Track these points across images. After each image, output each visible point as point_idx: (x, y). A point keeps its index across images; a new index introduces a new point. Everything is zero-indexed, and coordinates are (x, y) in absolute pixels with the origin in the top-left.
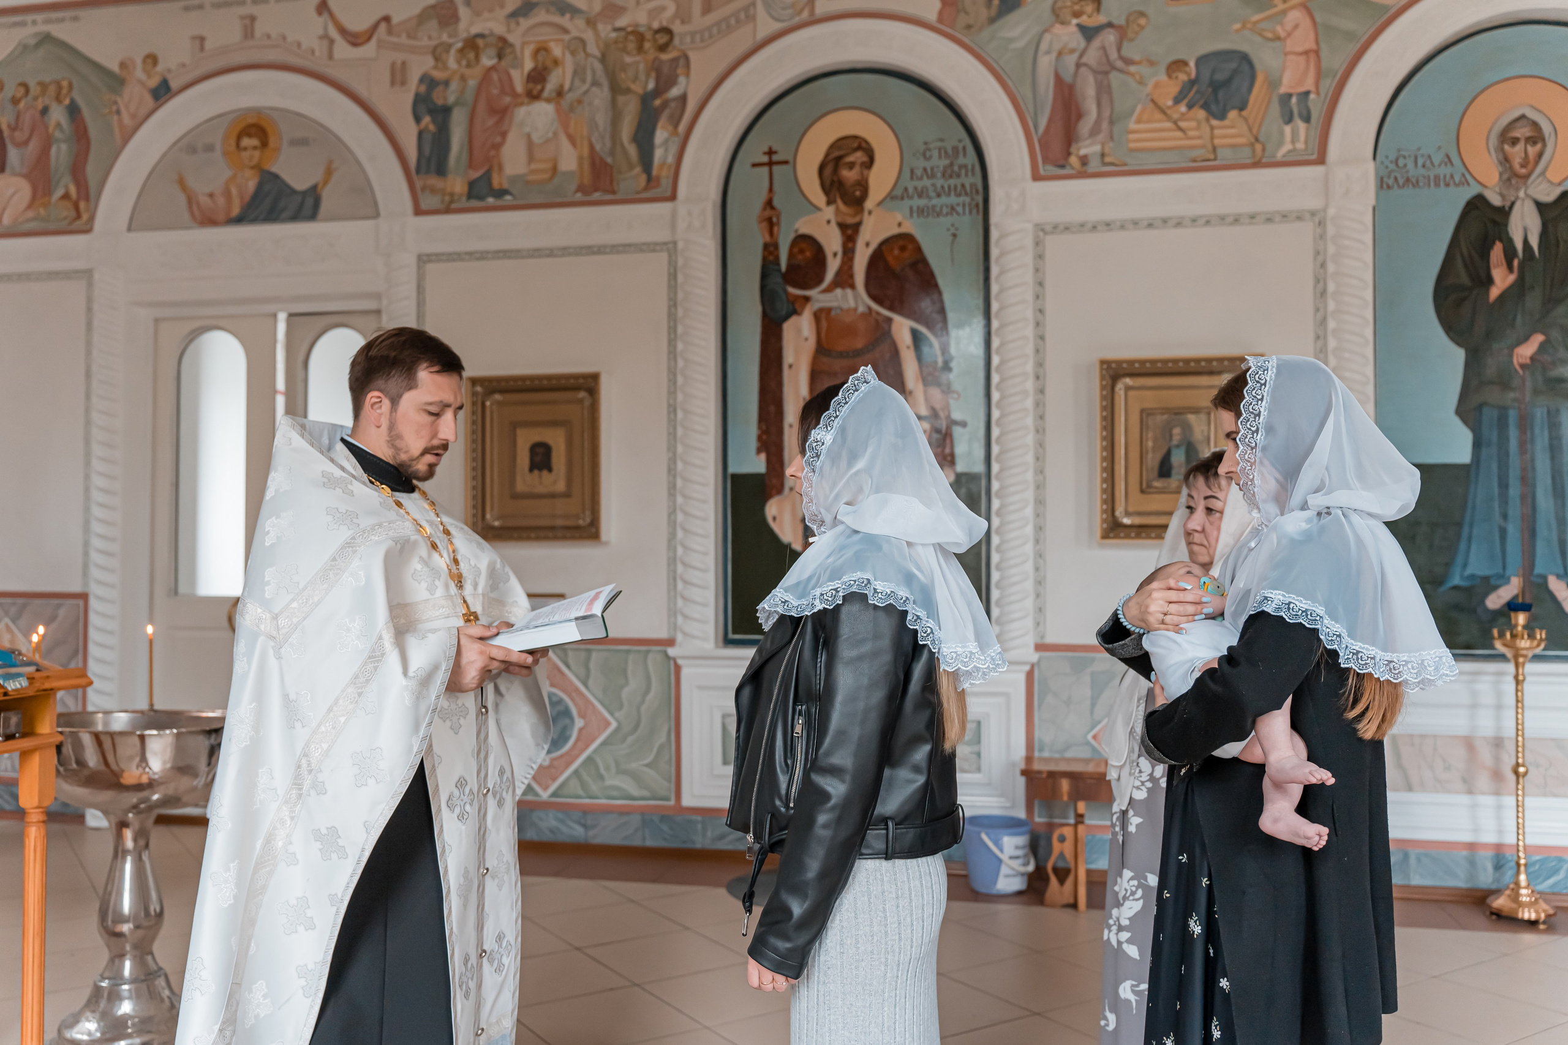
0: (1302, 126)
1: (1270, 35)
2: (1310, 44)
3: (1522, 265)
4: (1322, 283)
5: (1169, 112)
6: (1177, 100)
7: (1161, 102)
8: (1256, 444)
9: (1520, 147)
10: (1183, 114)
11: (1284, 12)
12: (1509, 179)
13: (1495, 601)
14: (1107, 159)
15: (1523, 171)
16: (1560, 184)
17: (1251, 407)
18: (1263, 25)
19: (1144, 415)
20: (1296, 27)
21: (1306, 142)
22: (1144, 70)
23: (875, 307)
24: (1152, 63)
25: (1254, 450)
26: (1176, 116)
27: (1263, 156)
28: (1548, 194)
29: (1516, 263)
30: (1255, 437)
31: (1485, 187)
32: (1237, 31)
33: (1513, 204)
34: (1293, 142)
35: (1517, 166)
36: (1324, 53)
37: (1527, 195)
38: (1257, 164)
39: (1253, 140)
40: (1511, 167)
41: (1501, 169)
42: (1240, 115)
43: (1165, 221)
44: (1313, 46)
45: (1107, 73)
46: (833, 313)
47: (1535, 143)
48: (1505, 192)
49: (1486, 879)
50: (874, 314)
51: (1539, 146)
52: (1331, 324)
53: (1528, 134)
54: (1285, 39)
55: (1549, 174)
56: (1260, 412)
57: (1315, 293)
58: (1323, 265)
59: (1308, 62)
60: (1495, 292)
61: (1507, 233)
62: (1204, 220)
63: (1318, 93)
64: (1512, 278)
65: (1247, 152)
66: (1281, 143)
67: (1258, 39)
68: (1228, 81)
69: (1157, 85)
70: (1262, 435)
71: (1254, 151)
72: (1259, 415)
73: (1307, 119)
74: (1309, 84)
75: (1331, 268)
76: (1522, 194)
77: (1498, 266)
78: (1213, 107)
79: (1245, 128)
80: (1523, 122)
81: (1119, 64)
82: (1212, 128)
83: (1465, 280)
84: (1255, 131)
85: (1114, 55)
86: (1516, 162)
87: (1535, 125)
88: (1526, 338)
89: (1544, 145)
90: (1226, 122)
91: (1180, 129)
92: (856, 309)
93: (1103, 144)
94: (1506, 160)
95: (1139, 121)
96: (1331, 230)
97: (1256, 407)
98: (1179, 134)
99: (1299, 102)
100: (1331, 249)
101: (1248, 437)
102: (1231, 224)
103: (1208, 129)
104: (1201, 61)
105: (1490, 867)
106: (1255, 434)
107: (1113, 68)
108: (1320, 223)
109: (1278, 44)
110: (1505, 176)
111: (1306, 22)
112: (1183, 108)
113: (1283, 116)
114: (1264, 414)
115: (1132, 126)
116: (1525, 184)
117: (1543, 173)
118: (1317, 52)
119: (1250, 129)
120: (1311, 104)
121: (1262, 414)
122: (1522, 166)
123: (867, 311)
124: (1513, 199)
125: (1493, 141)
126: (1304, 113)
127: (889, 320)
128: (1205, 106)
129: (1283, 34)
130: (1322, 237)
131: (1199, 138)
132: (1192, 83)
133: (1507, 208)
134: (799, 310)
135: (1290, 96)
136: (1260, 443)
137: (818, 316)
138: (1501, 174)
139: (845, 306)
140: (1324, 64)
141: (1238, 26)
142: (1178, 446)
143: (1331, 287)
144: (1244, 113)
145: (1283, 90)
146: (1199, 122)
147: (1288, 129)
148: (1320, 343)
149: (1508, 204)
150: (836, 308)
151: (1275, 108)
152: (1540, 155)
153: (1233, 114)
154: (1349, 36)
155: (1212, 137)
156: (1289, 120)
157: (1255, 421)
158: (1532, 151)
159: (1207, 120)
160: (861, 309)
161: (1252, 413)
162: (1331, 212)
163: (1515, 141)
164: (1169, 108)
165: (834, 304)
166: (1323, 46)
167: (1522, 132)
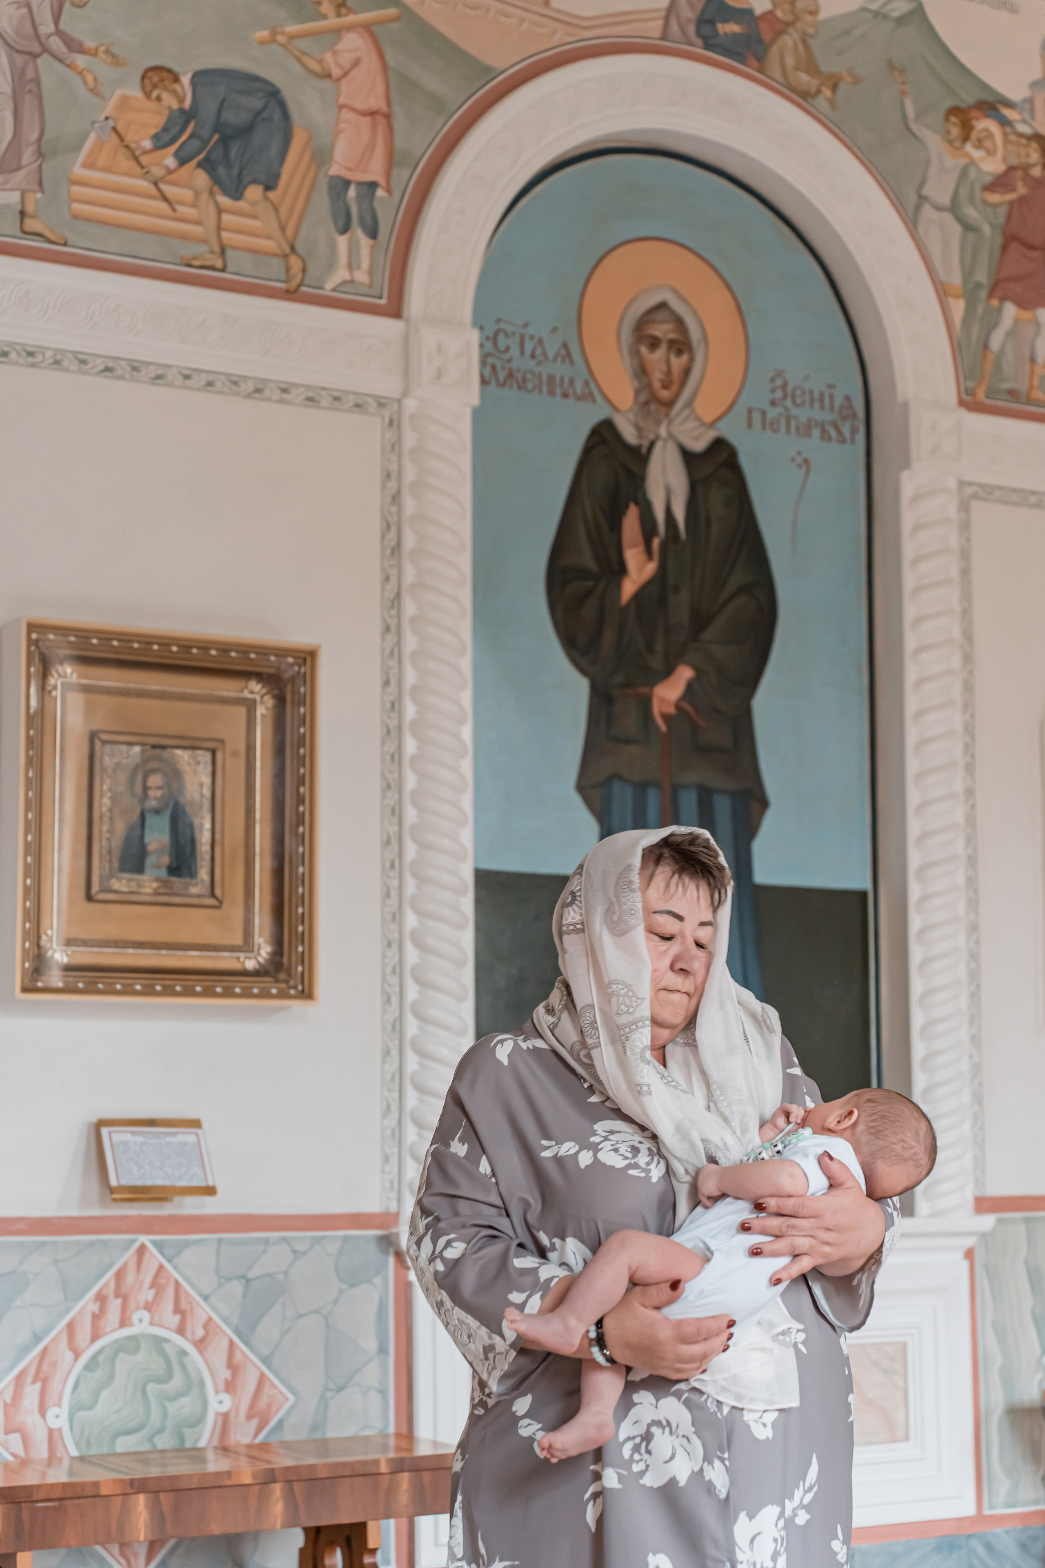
0: (365, 242)
1: (315, 66)
2: (376, 102)
3: (663, 546)
4: (394, 529)
5: (144, 159)
6: (161, 142)
7: (130, 138)
9: (660, 353)
10: (170, 172)
11: (338, 32)
12: (646, 403)
14: (31, 225)
15: (665, 394)
16: (711, 425)
18: (302, 44)
19: (98, 744)
20: (356, 63)
21: (371, 273)
22: (100, 68)
24: (116, 61)
26: (157, 172)
27: (300, 285)
28: (696, 439)
29: (656, 543)
31: (616, 409)
32: (262, 43)
33: (652, 445)
34: (350, 267)
35: (657, 385)
36: (399, 123)
37: (671, 436)
38: (292, 294)
39: (287, 250)
40: (649, 386)
41: (636, 384)
42: (266, 198)
43: (135, 367)
44: (382, 106)
45: (35, 56)
47: (679, 352)
48: (642, 424)
51: (685, 358)
52: (410, 608)
53: (672, 336)
54: (339, 80)
55: (698, 405)
57: (383, 547)
58: (396, 498)
59: (374, 127)
60: (629, 588)
61: (644, 493)
62: (203, 379)
63: (389, 191)
64: (651, 568)
65: (276, 267)
66: (331, 265)
67: (296, 67)
68: (247, 130)
69: (124, 102)
71: (288, 269)
73: (373, 233)
74: (375, 172)
75: (409, 505)
76: (663, 431)
77: (634, 546)
78: (221, 170)
79: (274, 224)
80: (662, 315)
81: (56, 43)
82: (220, 211)
83: (589, 562)
84: (290, 231)
85: (46, 27)
86: (657, 376)
87: (679, 322)
88: (668, 672)
89: (692, 359)
90: (241, 204)
91: (165, 198)
93: (23, 193)
94: (642, 371)
95: (89, 165)
96: (410, 439)
98: (163, 206)
99: (360, 198)
100: (410, 473)
102: (248, 396)
103: (212, 211)
104: (199, 77)
107: (46, 50)
108: (391, 423)
109: (327, 84)
110: (642, 398)
111: (371, 60)
112: (171, 162)
113: (335, 218)
115: (78, 170)
116: (667, 415)
117: (689, 404)
118: (388, 117)
119: (283, 228)
120: (377, 204)
122: (666, 386)
124: (651, 437)
125: (627, 337)
126: (368, 220)
128: (207, 165)
129: (336, 72)
130: (396, 446)
131: (198, 223)
132: (187, 116)
133: (644, 450)
135: (348, 183)
138: (637, 392)
140: (398, 142)
141: (264, 34)
142: (157, 812)
143: (409, 541)
144: (271, 195)
145: (334, 170)
146: (197, 194)
147: (342, 242)
148: (391, 639)
149: (646, 444)
151: (322, 202)
152: (687, 372)
153: (254, 192)
154: (437, 104)
155: (219, 228)
156: (345, 229)
158: (678, 363)
159: (211, 194)
162: (410, 405)
163: (654, 343)
164: (145, 152)
166: (397, 109)
167: (662, 330)
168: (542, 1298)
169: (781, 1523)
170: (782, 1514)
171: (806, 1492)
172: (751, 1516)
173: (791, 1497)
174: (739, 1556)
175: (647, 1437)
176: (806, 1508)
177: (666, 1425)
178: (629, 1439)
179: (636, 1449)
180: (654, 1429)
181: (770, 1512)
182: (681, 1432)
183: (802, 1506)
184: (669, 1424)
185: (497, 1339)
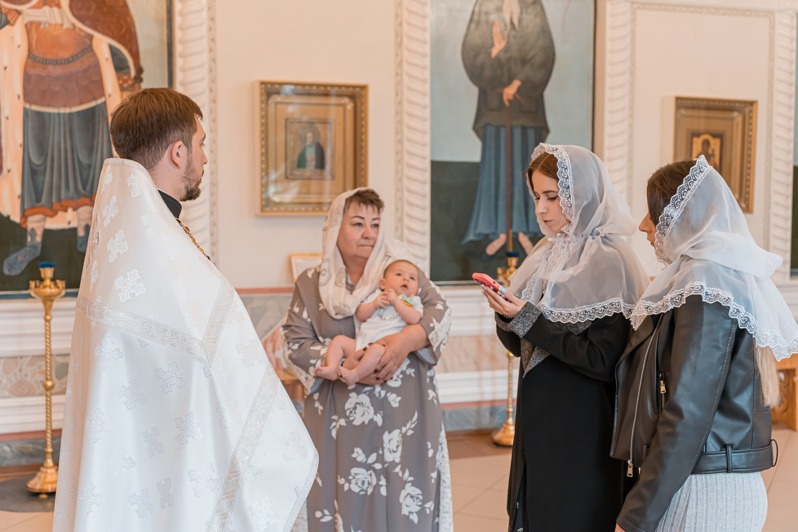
3: (509, 35)
4: (399, 37)
8: (571, 204)
13: (492, 249)
17: (563, 184)
19: (288, 124)
23: (79, 25)
25: (571, 208)
29: (506, 33)
30: (569, 200)
46: (42, 27)
49: (486, 422)
50: (77, 30)
52: (405, 66)
56: (569, 186)
57: (395, 44)
60: (495, 51)
61: (502, 15)
64: (504, 43)
70: (573, 198)
72: (568, 187)
75: (405, 27)
77: (497, 35)
83: (479, 43)
88: (510, 83)
92: (62, 25)
97: (566, 184)
100: (406, 15)
101: (566, 201)
105: (487, 414)
106: (569, 199)
114: (571, 186)
121: (570, 186)
123: (71, 27)
127: (91, 37)
134: (12, 21)
136: (573, 203)
137: (29, 28)
139: (53, 22)
142: (310, 146)
143: (405, 41)
148: (398, 78)
150: (45, 23)
157: (567, 191)
160: (66, 25)
161: (565, 187)
165: (43, 19)
168: (322, 361)
169: (400, 435)
170: (401, 432)
171: (412, 424)
172: (390, 433)
173: (405, 426)
174: (385, 446)
175: (355, 408)
176: (412, 429)
177: (361, 404)
178: (348, 409)
179: (351, 412)
180: (357, 406)
181: (396, 432)
182: (366, 405)
183: (410, 429)
184: (362, 403)
185: (309, 376)
